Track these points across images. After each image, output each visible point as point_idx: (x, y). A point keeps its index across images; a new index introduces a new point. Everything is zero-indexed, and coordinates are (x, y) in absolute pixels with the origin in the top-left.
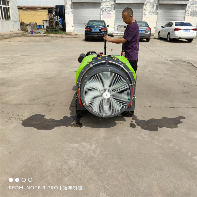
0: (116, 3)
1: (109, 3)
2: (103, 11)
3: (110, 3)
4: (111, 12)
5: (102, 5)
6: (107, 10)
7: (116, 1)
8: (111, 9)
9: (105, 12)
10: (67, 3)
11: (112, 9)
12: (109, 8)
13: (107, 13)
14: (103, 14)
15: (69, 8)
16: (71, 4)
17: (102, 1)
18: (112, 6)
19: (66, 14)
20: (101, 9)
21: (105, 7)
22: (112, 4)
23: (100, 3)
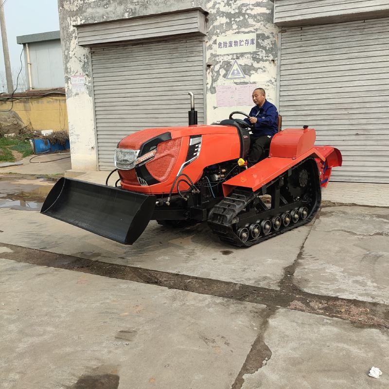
0: (275, 21)
1: (243, 29)
2: (218, 72)
3: (247, 30)
4: (255, 77)
5: (210, 47)
6: (235, 67)
7: (275, 16)
8: (254, 59)
9: (225, 76)
10: (71, 54)
11: (258, 60)
12: (242, 54)
13: (236, 83)
14: (214, 88)
15: (78, 74)
16: (84, 55)
17: (211, 28)
18: (258, 43)
19: (69, 97)
20: (205, 66)
21: (224, 55)
22: (261, 37)
23: (196, 37)
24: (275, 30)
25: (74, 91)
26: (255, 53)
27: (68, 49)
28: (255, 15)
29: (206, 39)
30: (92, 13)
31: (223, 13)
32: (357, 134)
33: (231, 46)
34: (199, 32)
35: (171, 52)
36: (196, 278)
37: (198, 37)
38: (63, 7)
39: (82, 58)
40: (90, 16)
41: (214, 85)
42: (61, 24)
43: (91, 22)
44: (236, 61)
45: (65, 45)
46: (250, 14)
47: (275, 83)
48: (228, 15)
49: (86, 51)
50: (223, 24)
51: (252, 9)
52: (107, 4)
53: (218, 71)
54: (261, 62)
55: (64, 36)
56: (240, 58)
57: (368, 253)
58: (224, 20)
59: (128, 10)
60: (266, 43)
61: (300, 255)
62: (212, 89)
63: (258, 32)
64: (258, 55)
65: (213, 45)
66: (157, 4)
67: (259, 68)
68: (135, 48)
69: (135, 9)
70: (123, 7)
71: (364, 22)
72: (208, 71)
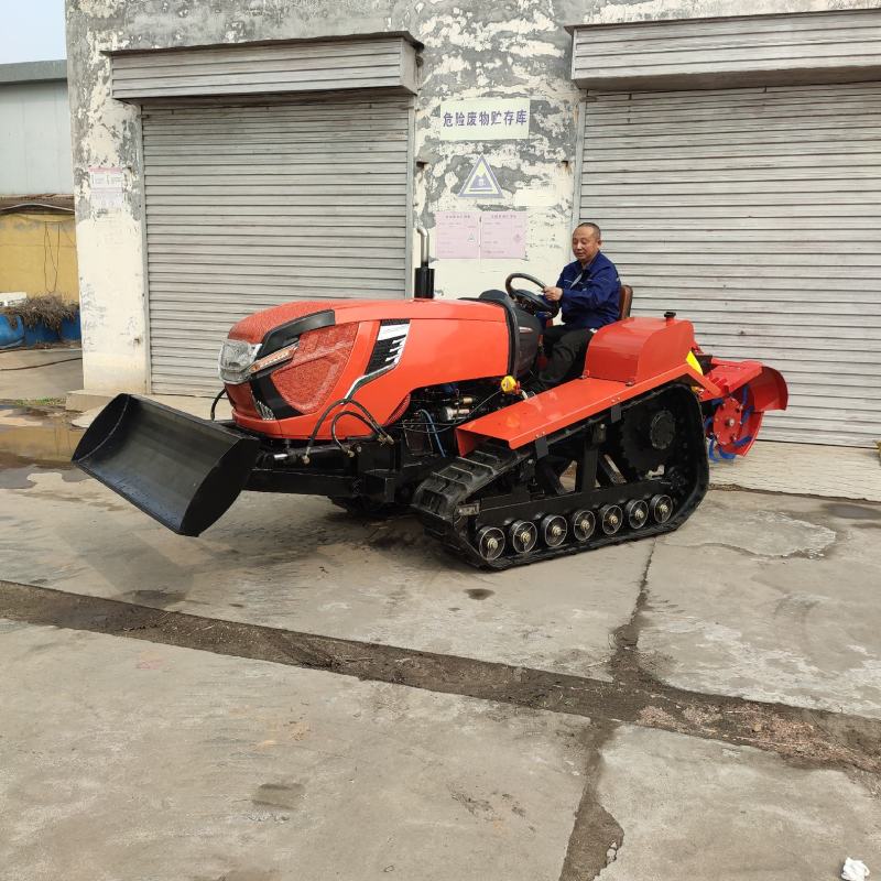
0: (576, 75)
1: (501, 88)
2: (441, 179)
3: (509, 90)
4: (523, 196)
5: (425, 123)
6: (481, 171)
7: (576, 64)
8: (524, 155)
9: (456, 190)
10: (93, 117)
11: (533, 159)
12: (497, 144)
13: (481, 207)
14: (432, 215)
15: (108, 165)
16: (124, 122)
17: (427, 80)
18: (533, 121)
19: (82, 218)
20: (412, 165)
21: (457, 143)
22: (541, 107)
23: (395, 97)
24: (572, 96)
25: (97, 205)
26: (527, 142)
27: (85, 105)
28: (528, 58)
29: (416, 104)
30: (148, 26)
31: (457, 47)
32: (742, 334)
33: (472, 123)
34: (400, 87)
35: (334, 129)
36: (421, 654)
37: (398, 99)
38: (76, 7)
39: (120, 128)
40: (144, 32)
41: (430, 210)
42: (71, 45)
43: (143, 45)
44: (482, 158)
45: (79, 96)
46: (517, 55)
47: (568, 213)
48: (469, 54)
49: (130, 112)
50: (455, 74)
51: (522, 45)
52: (184, 7)
53: (443, 176)
54: (539, 164)
55: (77, 74)
56: (493, 151)
57: (785, 596)
58: (458, 64)
59: (234, 25)
60: (551, 122)
61: (642, 601)
62: (426, 218)
63: (534, 98)
64: (533, 147)
65: (432, 118)
66: (304, 17)
67: (535, 177)
68: (248, 113)
69: (253, 24)
70: (222, 16)
71: (765, 92)
72: (419, 175)
